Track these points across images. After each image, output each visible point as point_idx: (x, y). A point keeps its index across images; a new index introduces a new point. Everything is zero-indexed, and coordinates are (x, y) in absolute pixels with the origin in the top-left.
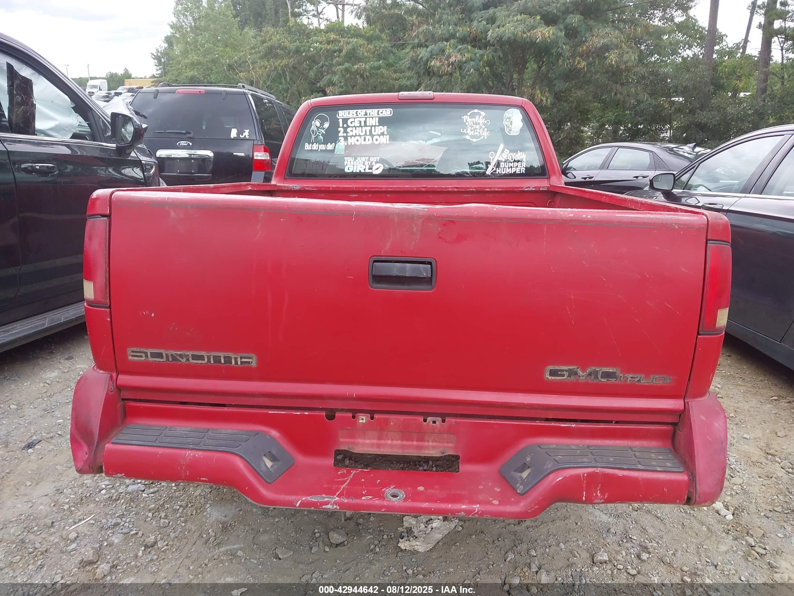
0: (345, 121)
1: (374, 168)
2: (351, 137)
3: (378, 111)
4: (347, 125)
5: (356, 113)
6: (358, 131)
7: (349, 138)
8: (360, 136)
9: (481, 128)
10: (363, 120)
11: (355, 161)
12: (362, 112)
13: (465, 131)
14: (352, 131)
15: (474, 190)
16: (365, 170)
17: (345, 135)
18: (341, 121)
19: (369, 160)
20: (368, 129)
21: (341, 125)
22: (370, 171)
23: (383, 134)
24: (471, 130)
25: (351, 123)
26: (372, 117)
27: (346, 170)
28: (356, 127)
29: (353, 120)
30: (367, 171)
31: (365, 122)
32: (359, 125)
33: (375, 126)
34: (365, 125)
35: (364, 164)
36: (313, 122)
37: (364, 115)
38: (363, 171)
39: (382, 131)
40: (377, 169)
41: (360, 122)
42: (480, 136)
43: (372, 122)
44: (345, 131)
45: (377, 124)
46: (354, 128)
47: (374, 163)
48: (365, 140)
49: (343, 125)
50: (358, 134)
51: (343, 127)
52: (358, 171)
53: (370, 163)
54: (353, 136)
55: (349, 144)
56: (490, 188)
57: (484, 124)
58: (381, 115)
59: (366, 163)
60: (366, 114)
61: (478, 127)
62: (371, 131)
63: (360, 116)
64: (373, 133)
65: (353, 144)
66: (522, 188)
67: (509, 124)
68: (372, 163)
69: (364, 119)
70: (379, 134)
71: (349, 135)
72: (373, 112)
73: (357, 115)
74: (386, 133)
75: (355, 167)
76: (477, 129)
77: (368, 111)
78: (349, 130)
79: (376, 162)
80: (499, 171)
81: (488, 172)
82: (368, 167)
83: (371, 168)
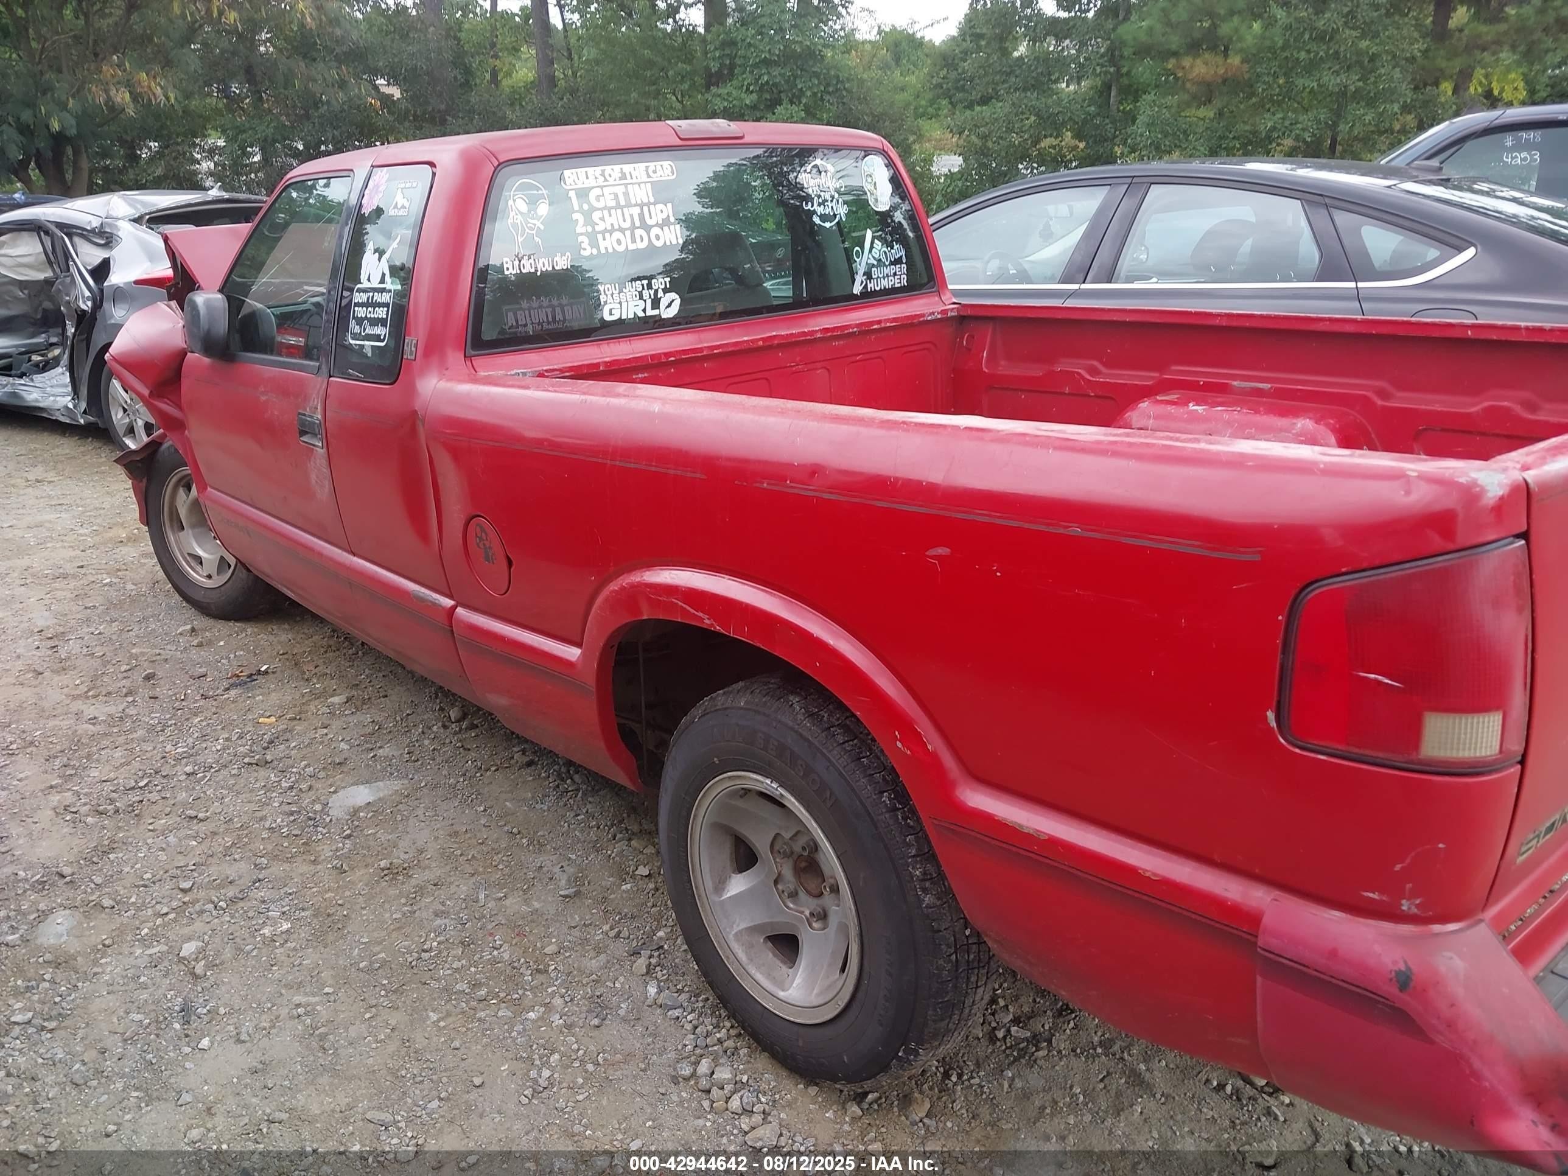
0: (583, 194)
1: (664, 303)
2: (603, 232)
3: (647, 167)
4: (589, 204)
5: (603, 174)
6: (616, 219)
7: (600, 237)
8: (622, 230)
10: (620, 190)
11: (621, 291)
12: (614, 170)
13: (809, 207)
14: (602, 219)
15: (855, 329)
16: (644, 310)
17: (590, 229)
18: (572, 194)
19: (650, 287)
20: (635, 211)
21: (576, 208)
22: (656, 312)
23: (666, 223)
24: (819, 205)
25: (598, 198)
26: (639, 184)
27: (608, 318)
28: (609, 209)
29: (598, 191)
30: (650, 312)
31: (626, 194)
32: (613, 204)
33: (648, 205)
34: (629, 205)
35: (641, 298)
36: (511, 202)
37: (620, 179)
38: (641, 314)
39: (664, 216)
40: (669, 305)
41: (616, 195)
43: (642, 194)
44: (589, 221)
45: (652, 200)
46: (606, 212)
47: (660, 294)
48: (634, 241)
49: (581, 207)
50: (616, 227)
51: (581, 211)
52: (631, 316)
53: (652, 292)
54: (605, 231)
55: (603, 251)
56: (879, 322)
58: (655, 178)
59: (646, 294)
60: (623, 177)
62: (641, 216)
63: (611, 181)
64: (649, 222)
65: (610, 250)
66: (923, 315)
67: (873, 188)
68: (656, 291)
69: (622, 189)
70: (660, 222)
71: (598, 228)
72: (637, 169)
73: (606, 180)
74: (672, 219)
75: (624, 305)
77: (627, 168)
78: (596, 216)
79: (665, 291)
80: (871, 286)
81: (857, 289)
82: (649, 302)
83: (656, 303)
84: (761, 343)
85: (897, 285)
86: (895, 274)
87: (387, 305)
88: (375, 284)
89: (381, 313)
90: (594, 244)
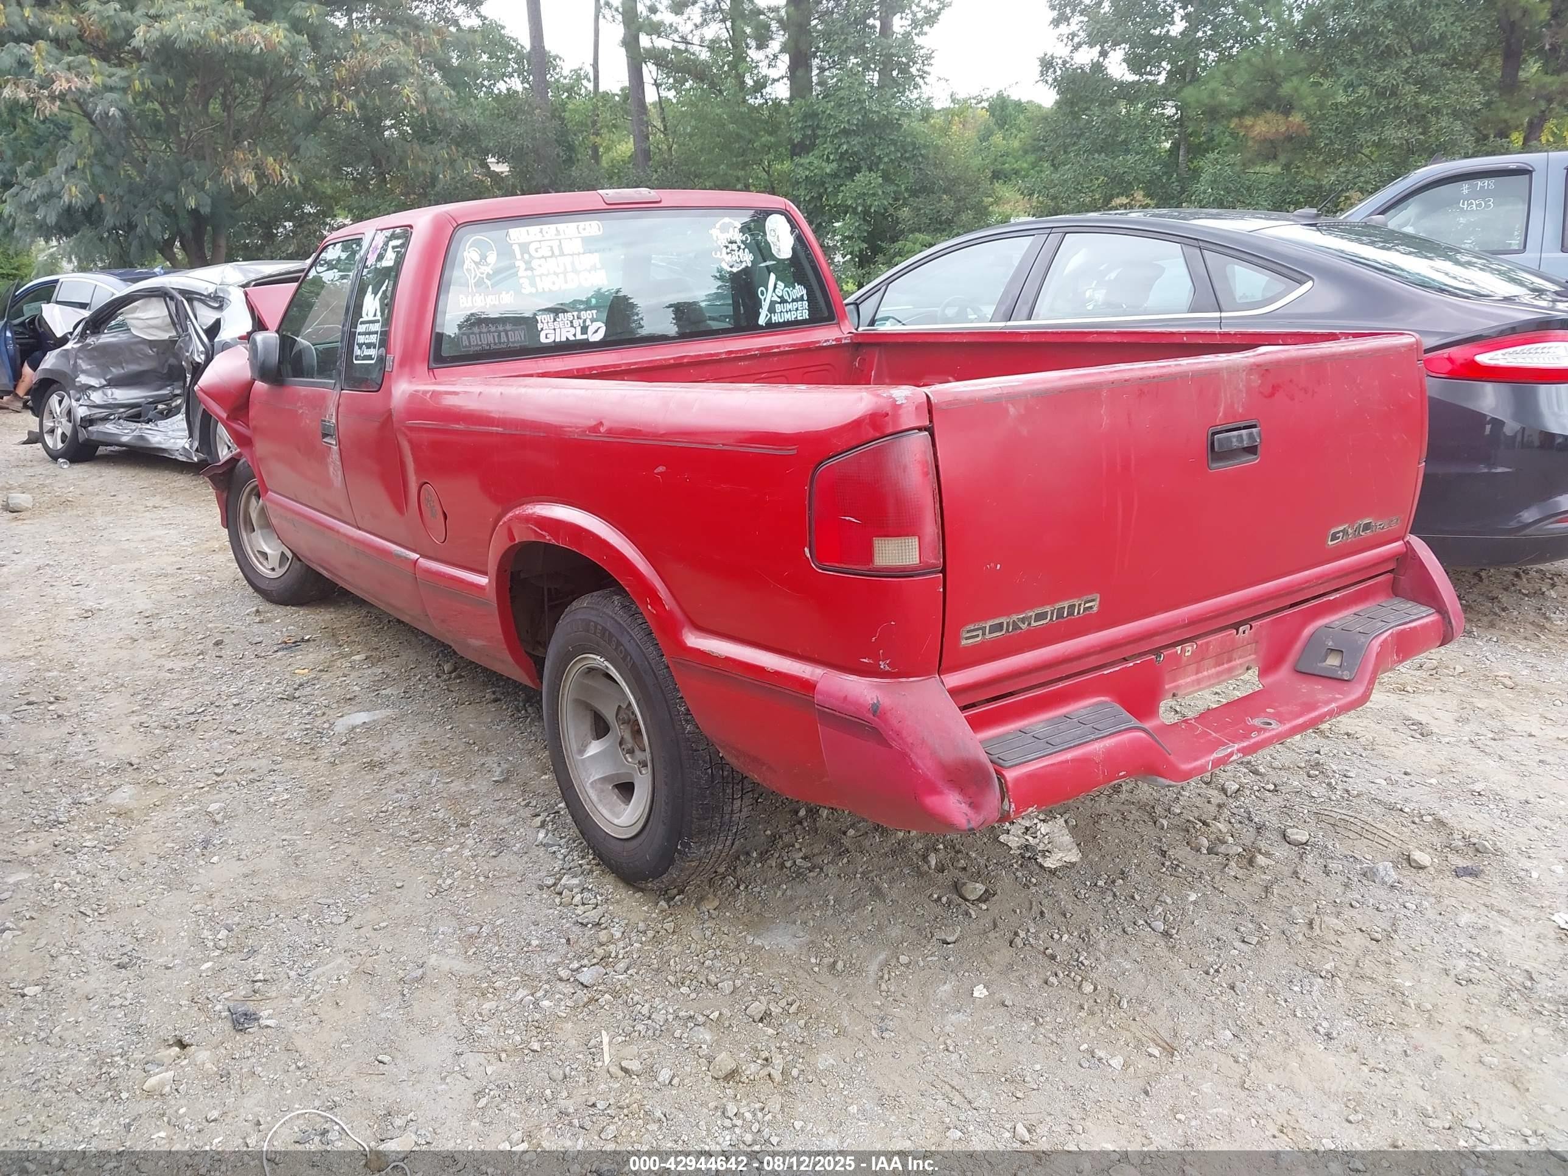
0: (524, 247)
1: (591, 330)
2: (540, 276)
3: (578, 226)
4: (530, 256)
5: (541, 232)
6: (551, 265)
7: (538, 279)
8: (555, 274)
9: (739, 247)
10: (555, 244)
11: (555, 320)
12: (550, 229)
13: (718, 255)
14: (540, 266)
15: (756, 352)
16: (575, 335)
17: (530, 273)
18: (516, 248)
19: (579, 317)
20: (567, 260)
21: (519, 256)
22: (584, 337)
23: (594, 268)
24: (727, 254)
25: (536, 251)
26: (571, 239)
27: (543, 340)
28: (545, 258)
29: (537, 245)
30: (579, 337)
31: (560, 247)
32: (550, 254)
33: (579, 254)
34: (562, 254)
35: (572, 326)
36: (465, 254)
37: (556, 235)
38: (572, 338)
39: (592, 263)
40: (596, 331)
41: (551, 248)
42: (741, 262)
43: (571, 246)
44: (529, 267)
45: (582, 250)
46: (543, 260)
47: (588, 323)
48: (566, 282)
49: (522, 255)
50: (552, 271)
51: (523, 259)
52: (563, 339)
53: (581, 321)
54: (543, 274)
55: (540, 290)
56: (778, 347)
57: (742, 242)
58: (585, 234)
59: (576, 323)
60: (558, 233)
61: (734, 247)
62: (573, 263)
63: (547, 237)
64: (579, 268)
65: (546, 290)
66: (819, 342)
67: (776, 240)
68: (585, 321)
69: (557, 243)
70: (589, 268)
71: (535, 272)
72: (570, 227)
73: (543, 236)
74: (598, 266)
75: (558, 331)
76: (734, 251)
77: (560, 227)
78: (535, 263)
79: (593, 320)
80: (775, 319)
81: (762, 321)
82: (579, 329)
83: (584, 329)
84: (672, 361)
85: (799, 318)
86: (797, 309)
87: (376, 333)
88: (371, 318)
89: (373, 339)
90: (533, 284)
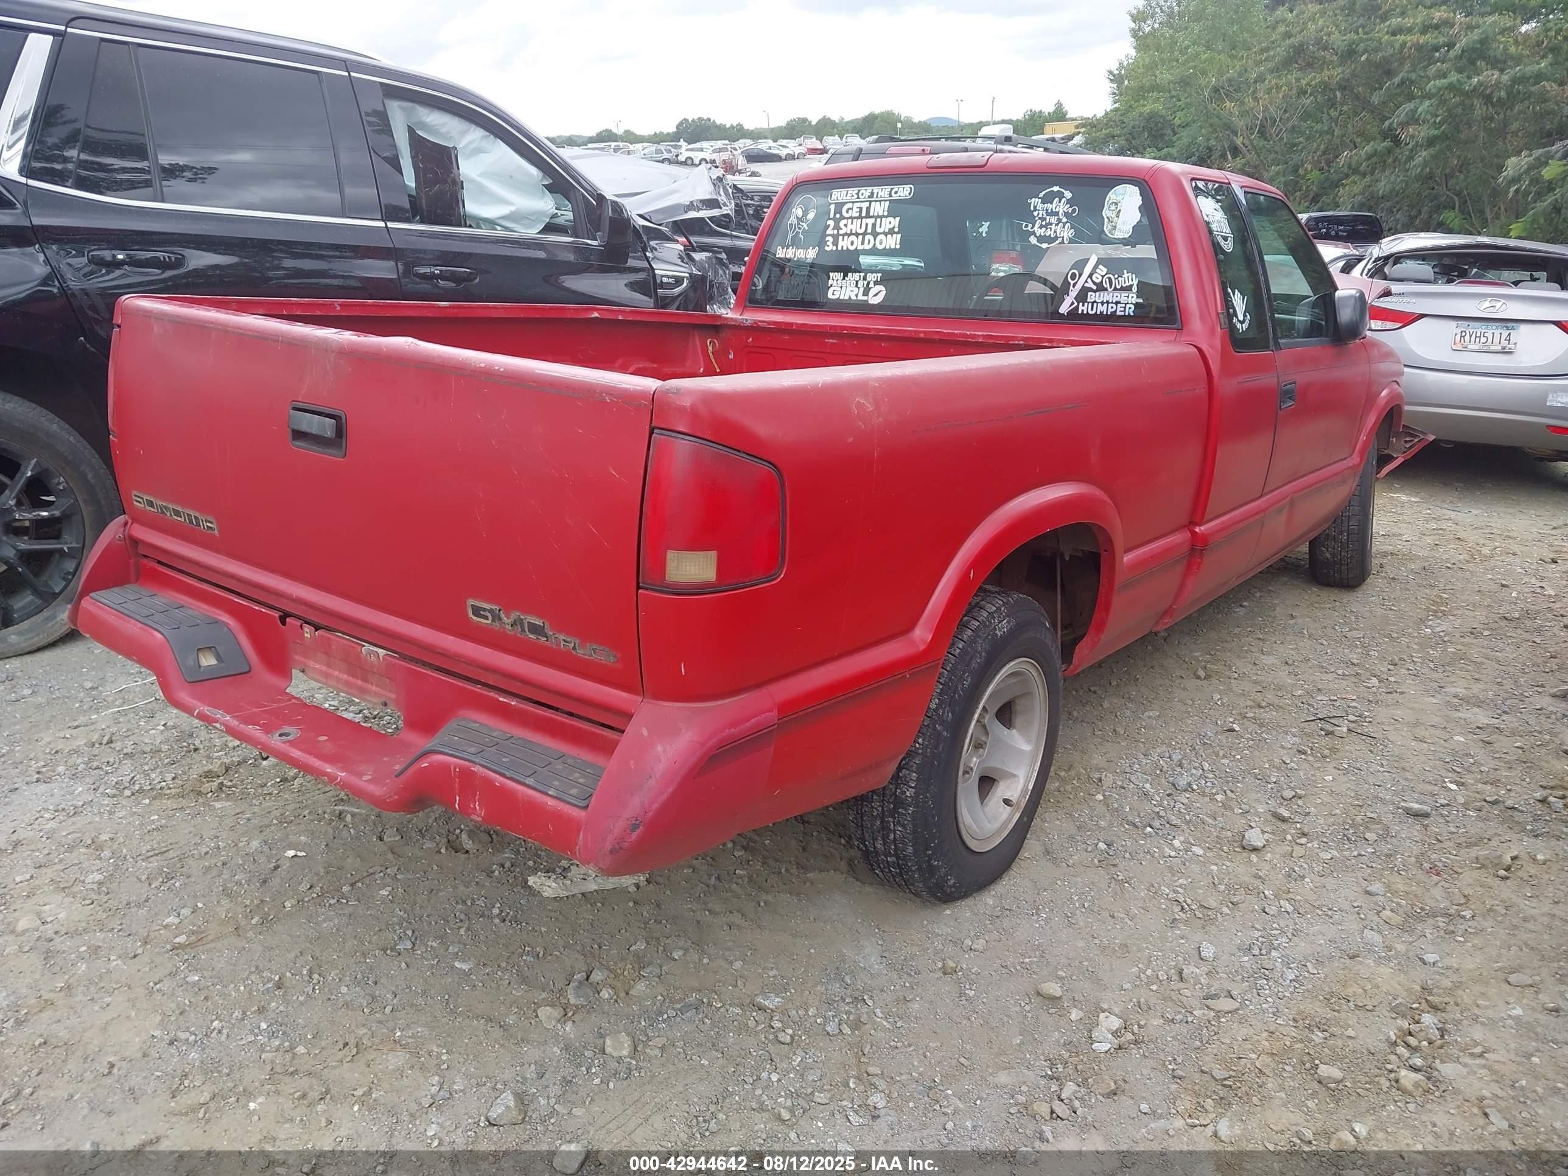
0: (839, 206)
1: (872, 292)
2: (843, 235)
3: (892, 189)
4: (841, 214)
5: (858, 194)
6: (855, 226)
7: (841, 238)
8: (857, 235)
9: (1059, 221)
10: (865, 205)
11: (844, 279)
12: (866, 192)
13: (1029, 228)
14: (846, 225)
16: (857, 295)
17: (835, 232)
18: (833, 208)
19: (865, 279)
20: (870, 221)
21: (832, 216)
22: (865, 298)
23: (891, 232)
24: (1041, 227)
25: (847, 212)
26: (880, 201)
27: (830, 296)
28: (853, 218)
29: (849, 205)
30: (861, 297)
31: (868, 209)
32: (857, 215)
33: (882, 217)
34: (868, 216)
35: (857, 286)
36: (794, 210)
37: (869, 197)
38: (854, 298)
39: (891, 226)
40: (876, 295)
41: (861, 209)
42: (1056, 238)
43: (878, 209)
44: (837, 227)
45: (886, 214)
46: (850, 221)
47: (871, 285)
48: (863, 243)
49: (835, 214)
50: (854, 232)
51: (834, 219)
52: (847, 298)
53: (866, 283)
54: (846, 234)
55: (840, 248)
57: (1066, 214)
58: (895, 197)
59: (860, 284)
60: (871, 196)
61: (1054, 220)
62: (874, 225)
63: (862, 198)
64: (878, 230)
65: (845, 248)
68: (869, 283)
69: (867, 204)
70: (887, 231)
71: (841, 232)
72: (883, 192)
73: (858, 198)
74: (896, 230)
75: (844, 289)
76: (1051, 224)
77: (876, 190)
78: (842, 223)
79: (876, 283)
80: (1083, 308)
81: (1064, 309)
82: (862, 290)
83: (866, 292)
84: (922, 335)
85: (1118, 313)
86: (1118, 302)
90: (835, 243)
